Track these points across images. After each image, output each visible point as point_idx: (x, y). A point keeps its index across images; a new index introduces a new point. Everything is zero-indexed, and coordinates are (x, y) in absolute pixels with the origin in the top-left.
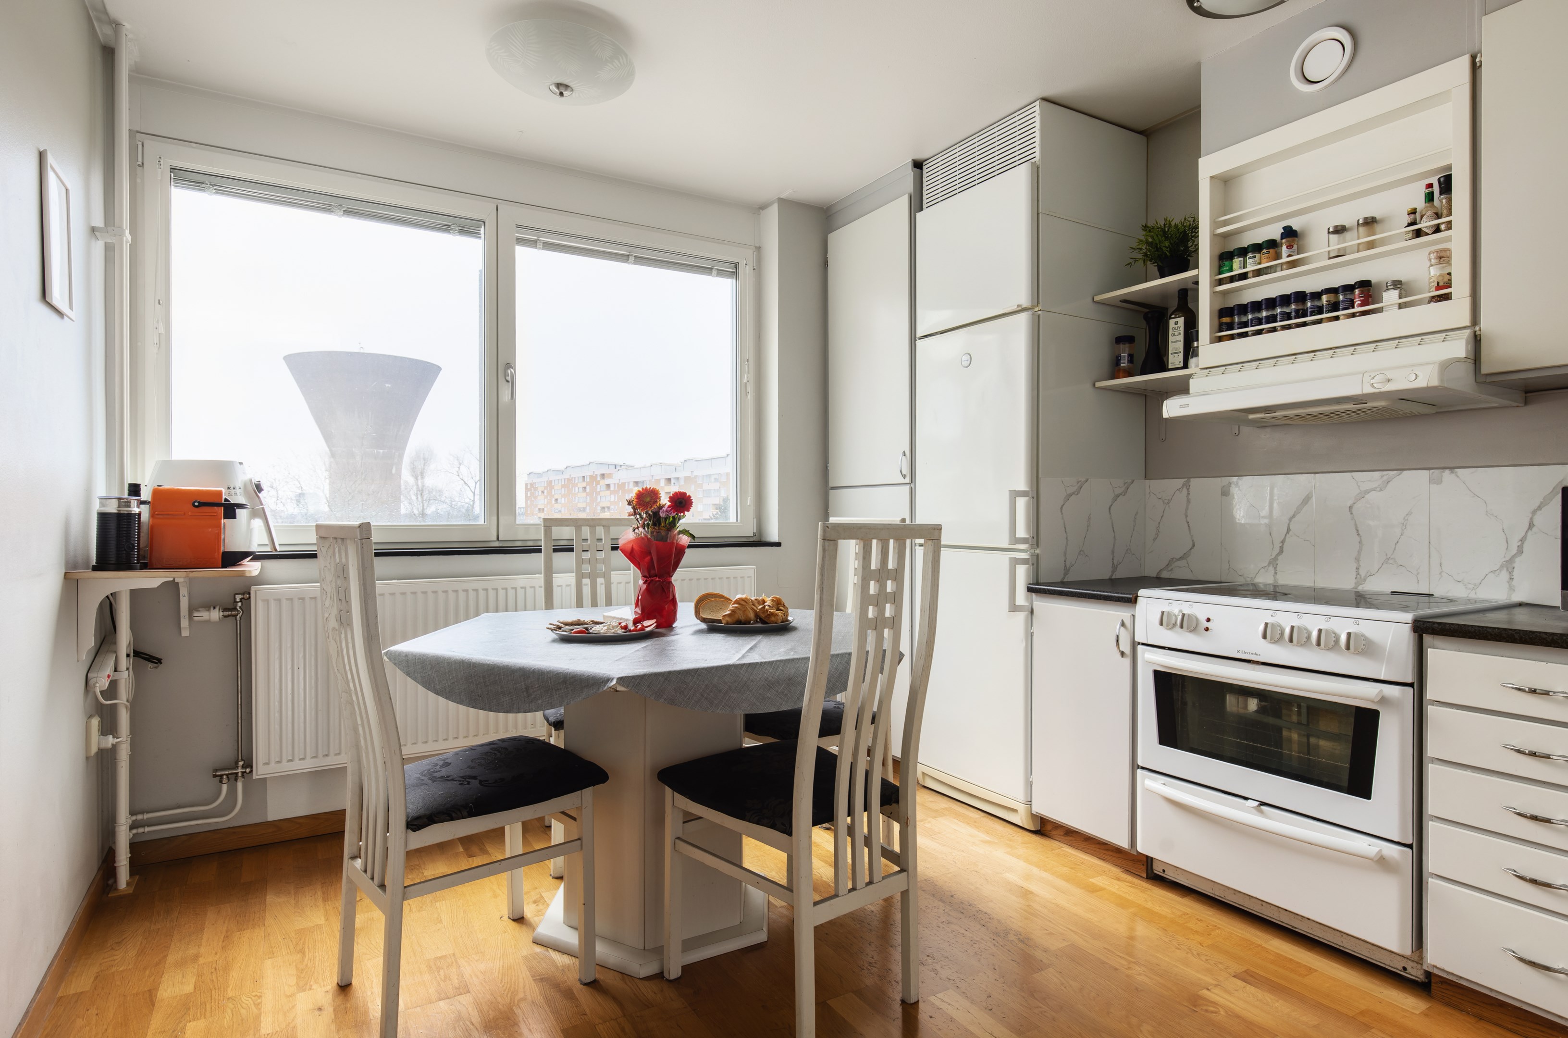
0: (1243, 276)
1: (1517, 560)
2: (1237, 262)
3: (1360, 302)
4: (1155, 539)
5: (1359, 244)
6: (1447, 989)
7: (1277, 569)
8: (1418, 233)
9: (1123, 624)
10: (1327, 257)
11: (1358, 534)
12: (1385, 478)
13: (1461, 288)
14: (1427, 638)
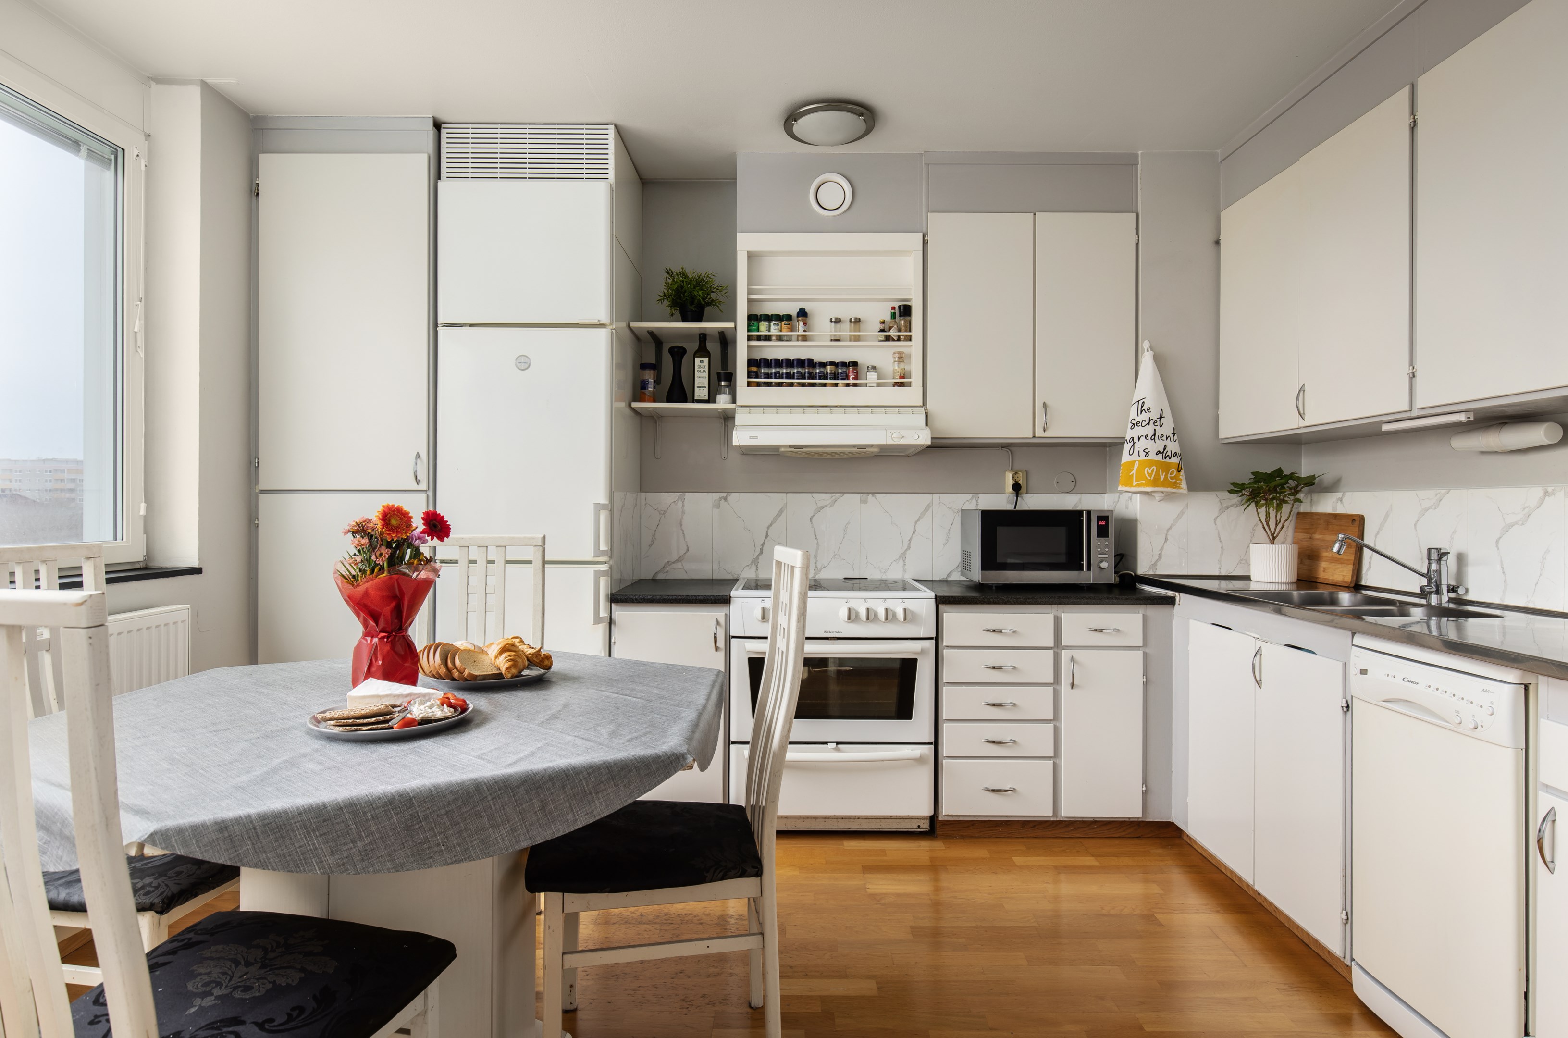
0: (768, 338)
1: (908, 552)
2: (763, 325)
3: (854, 376)
4: (650, 546)
5: (851, 336)
6: (945, 828)
7: (759, 566)
8: (888, 338)
9: (718, 622)
10: (829, 339)
11: (816, 538)
12: (834, 498)
13: (916, 379)
14: (941, 607)
